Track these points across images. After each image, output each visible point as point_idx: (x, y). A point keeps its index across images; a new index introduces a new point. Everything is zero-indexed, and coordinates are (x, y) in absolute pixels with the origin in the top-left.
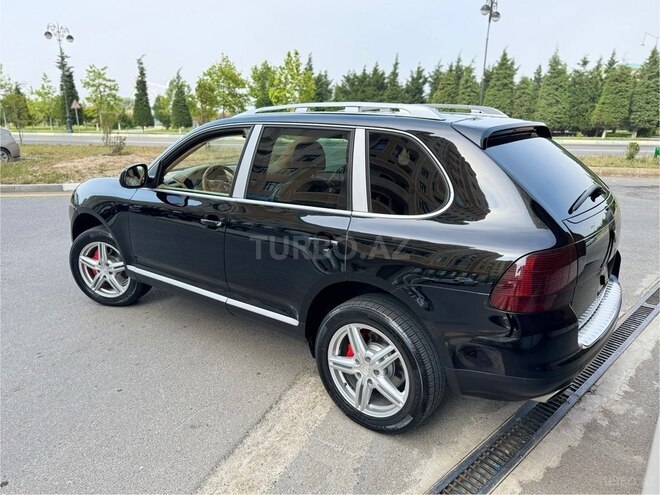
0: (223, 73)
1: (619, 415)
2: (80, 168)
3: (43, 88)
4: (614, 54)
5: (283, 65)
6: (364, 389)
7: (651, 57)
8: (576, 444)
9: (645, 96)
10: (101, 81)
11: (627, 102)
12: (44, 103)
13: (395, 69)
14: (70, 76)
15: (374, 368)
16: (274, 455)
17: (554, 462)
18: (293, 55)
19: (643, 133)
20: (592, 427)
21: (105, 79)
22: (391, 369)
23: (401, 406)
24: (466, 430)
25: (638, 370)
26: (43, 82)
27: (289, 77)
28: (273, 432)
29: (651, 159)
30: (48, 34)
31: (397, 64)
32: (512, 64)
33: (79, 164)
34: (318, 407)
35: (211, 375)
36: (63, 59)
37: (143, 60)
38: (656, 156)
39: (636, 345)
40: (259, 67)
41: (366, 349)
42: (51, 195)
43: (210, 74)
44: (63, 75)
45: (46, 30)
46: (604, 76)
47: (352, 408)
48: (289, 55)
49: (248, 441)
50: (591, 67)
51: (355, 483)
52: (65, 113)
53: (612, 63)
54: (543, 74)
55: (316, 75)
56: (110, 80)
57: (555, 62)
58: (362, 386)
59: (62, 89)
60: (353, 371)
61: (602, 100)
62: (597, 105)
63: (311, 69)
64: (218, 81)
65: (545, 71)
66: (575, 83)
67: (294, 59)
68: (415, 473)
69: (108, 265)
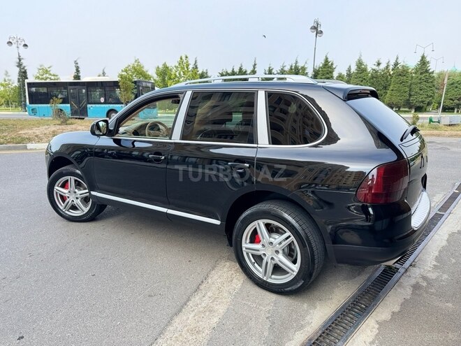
0: (136, 70)
1: (433, 279)
2: (38, 134)
3: (5, 81)
4: (397, 58)
5: (177, 65)
6: (268, 265)
7: (421, 60)
8: (409, 297)
9: (419, 85)
10: (47, 75)
11: (407, 89)
12: (5, 91)
13: (254, 68)
14: (25, 72)
15: (275, 249)
16: (210, 311)
17: (397, 309)
18: (184, 58)
19: (419, 109)
20: (416, 287)
21: (50, 74)
22: (286, 250)
23: (295, 274)
24: (336, 291)
25: (440, 251)
26: (5, 76)
27: (182, 73)
28: (207, 297)
29: (427, 125)
30: (10, 43)
31: (255, 65)
32: (332, 64)
33: (37, 131)
34: (235, 281)
35: (156, 263)
36: (20, 60)
37: (78, 62)
38: (430, 123)
39: (436, 237)
40: (161, 67)
41: (270, 237)
42: (18, 152)
43: (126, 71)
44: (20, 72)
45: (8, 40)
46: (392, 73)
47: (260, 278)
48: (181, 59)
49: (190, 304)
50: (382, 66)
51: (269, 326)
52: (21, 98)
53: (396, 64)
54: (352, 71)
55: (200, 72)
56: (54, 75)
57: (360, 64)
58: (267, 263)
59: (19, 81)
60: (261, 253)
61: (391, 88)
62: (388, 91)
63: (197, 68)
64: (132, 76)
65: (354, 69)
66: (373, 77)
67: (185, 61)
68: (308, 318)
69: (75, 192)
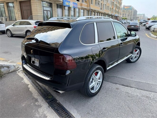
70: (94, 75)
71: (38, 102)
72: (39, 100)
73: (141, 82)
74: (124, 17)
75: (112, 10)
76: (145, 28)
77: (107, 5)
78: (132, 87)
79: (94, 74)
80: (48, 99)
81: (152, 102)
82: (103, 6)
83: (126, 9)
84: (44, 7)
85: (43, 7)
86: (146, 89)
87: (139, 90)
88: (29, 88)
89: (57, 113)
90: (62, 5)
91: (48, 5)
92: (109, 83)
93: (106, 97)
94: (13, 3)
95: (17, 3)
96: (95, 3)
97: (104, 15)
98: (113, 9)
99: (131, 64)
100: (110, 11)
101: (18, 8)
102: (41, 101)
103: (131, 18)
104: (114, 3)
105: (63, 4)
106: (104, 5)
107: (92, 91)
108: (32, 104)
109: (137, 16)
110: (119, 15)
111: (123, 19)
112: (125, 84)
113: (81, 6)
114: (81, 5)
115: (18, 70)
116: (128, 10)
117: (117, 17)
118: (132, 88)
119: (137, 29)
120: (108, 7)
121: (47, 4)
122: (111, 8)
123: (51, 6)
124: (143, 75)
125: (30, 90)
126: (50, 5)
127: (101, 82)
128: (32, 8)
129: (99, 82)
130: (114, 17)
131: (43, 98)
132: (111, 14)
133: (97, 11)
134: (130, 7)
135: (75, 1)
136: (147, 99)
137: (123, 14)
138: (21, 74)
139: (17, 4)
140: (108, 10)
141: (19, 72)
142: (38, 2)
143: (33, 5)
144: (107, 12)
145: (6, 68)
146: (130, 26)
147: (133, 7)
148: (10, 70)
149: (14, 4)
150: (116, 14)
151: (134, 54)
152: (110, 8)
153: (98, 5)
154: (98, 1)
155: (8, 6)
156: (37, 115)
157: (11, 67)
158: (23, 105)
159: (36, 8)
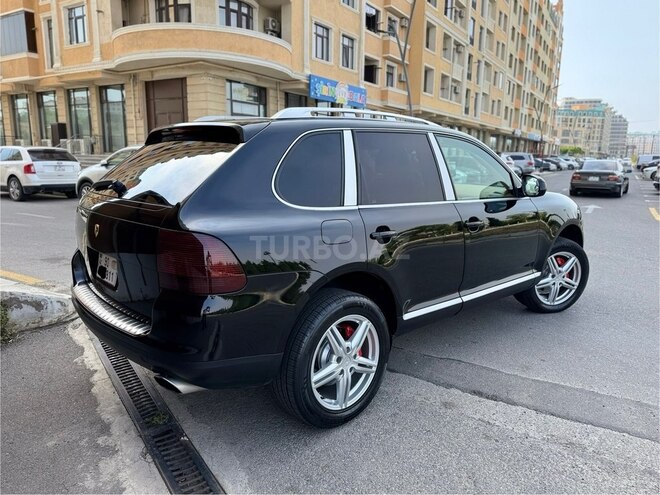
1: (100, 460)
8: (98, 410)
70: (332, 331)
71: (110, 435)
72: (115, 430)
73: (563, 387)
74: (569, 146)
75: (517, 116)
76: (654, 188)
77: (494, 96)
78: (514, 404)
79: (334, 326)
80: (148, 428)
81: (585, 467)
82: (476, 99)
83: (576, 114)
84: (234, 103)
85: (232, 101)
86: (574, 413)
87: (541, 416)
88: (92, 385)
89: (168, 477)
90: (306, 97)
91: (250, 96)
92: (421, 382)
93: (386, 432)
94: (122, 87)
95: (136, 88)
96: (442, 89)
97: (481, 135)
98: (521, 111)
99: (542, 316)
100: (506, 118)
101: (137, 107)
102: (122, 432)
103: (600, 149)
104: (523, 89)
105: (309, 92)
106: (481, 96)
107: (326, 400)
108: (83, 443)
109: (629, 142)
110: (546, 138)
111: (564, 152)
112: (485, 390)
113: (382, 100)
114: (384, 95)
115: (73, 320)
116: (587, 118)
117: (536, 142)
118: (514, 408)
119: (614, 189)
120: (496, 104)
121: (246, 91)
122: (512, 107)
123: (263, 99)
124: (581, 359)
125: (94, 390)
126: (260, 94)
127: (374, 369)
128: (190, 105)
129: (360, 365)
130: (522, 142)
131: (130, 423)
132: (512, 130)
133: (447, 119)
134: (597, 104)
135: (358, 82)
136: (565, 453)
137: (566, 133)
138: (81, 334)
139: (137, 93)
140: (495, 115)
141: (75, 327)
142: (212, 83)
143: (193, 93)
144: (491, 124)
145: (28, 310)
146: (583, 177)
147: (607, 105)
148: (42, 318)
149: (124, 92)
150: (532, 133)
151: (553, 276)
152: (507, 108)
153: (454, 95)
154: (454, 81)
155: (103, 101)
156: (89, 483)
157: (49, 305)
158: (50, 444)
159: (203, 105)
